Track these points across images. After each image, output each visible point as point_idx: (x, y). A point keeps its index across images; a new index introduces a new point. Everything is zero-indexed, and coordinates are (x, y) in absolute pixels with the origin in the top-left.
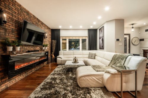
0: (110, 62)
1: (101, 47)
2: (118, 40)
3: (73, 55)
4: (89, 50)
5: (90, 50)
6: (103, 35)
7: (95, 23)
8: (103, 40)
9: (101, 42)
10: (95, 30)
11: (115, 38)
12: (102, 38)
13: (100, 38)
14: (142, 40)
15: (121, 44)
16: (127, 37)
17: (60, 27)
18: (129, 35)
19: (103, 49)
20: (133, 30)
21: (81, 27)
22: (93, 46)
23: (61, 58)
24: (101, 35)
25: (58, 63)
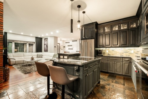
0: (52, 57)
1: (46, 50)
2: (55, 47)
3: (24, 56)
5: (37, 52)
7: (43, 35)
8: (47, 46)
9: (46, 47)
10: (41, 39)
13: (45, 45)
14: (64, 47)
15: (56, 49)
16: (58, 45)
18: (59, 44)
19: (47, 51)
20: (61, 42)
21: (31, 35)
22: (39, 49)
23: (15, 59)
24: (46, 43)
25: (12, 63)
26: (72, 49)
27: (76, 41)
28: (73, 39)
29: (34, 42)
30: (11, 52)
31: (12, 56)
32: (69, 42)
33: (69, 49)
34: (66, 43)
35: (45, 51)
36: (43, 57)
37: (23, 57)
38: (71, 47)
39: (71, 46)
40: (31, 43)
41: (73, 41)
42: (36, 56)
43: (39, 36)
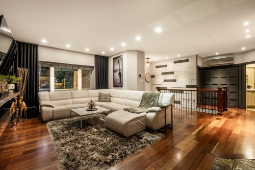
0: (140, 102)
2: (140, 76)
4: (96, 89)
6: (121, 68)
7: (112, 49)
8: (120, 75)
10: (106, 59)
11: (138, 73)
12: (118, 72)
13: (114, 71)
14: (153, 76)
15: (142, 80)
17: (44, 42)
19: (122, 87)
20: (148, 65)
21: (87, 50)
22: (102, 83)
23: (52, 107)
24: (117, 67)
25: (44, 117)
26: (175, 81)
27: (187, 61)
28: (179, 56)
29: (93, 67)
30: (47, 87)
31: (48, 98)
32: (165, 66)
33: (165, 81)
34: (157, 67)
35: (115, 86)
36: (112, 99)
37: (70, 101)
38: (170, 77)
39: (173, 73)
40: (86, 69)
41: (175, 62)
42: (97, 98)
43: (103, 53)
